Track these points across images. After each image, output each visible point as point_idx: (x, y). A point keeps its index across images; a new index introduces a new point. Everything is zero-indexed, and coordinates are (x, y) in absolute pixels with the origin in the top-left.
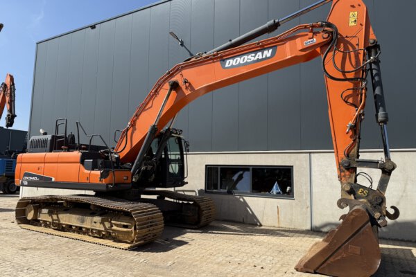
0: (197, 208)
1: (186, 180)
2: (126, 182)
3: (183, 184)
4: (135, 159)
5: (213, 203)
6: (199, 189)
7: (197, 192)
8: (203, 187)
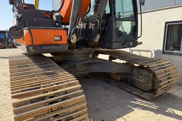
0: (152, 75)
1: (139, 40)
2: (60, 42)
3: (136, 44)
4: (70, 15)
5: (175, 68)
6: (156, 49)
7: (153, 52)
8: (160, 47)
